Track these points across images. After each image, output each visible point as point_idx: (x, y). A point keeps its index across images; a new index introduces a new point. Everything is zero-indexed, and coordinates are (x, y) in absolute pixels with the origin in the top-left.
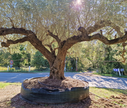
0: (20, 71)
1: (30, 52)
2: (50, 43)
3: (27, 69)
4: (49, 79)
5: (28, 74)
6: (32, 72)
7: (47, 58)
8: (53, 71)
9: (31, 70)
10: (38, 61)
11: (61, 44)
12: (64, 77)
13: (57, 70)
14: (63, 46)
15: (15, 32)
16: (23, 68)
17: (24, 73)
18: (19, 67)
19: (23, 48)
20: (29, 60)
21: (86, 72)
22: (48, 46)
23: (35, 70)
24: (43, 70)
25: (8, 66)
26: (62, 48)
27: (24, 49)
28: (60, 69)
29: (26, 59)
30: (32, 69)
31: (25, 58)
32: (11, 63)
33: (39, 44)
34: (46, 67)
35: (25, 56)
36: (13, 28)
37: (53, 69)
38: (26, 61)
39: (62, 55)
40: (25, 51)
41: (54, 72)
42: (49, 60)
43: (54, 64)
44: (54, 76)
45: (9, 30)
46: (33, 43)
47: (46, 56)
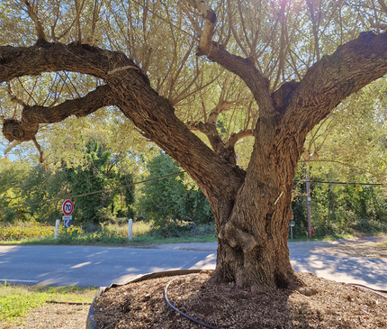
0: (98, 240)
1: (130, 170)
2: (209, 111)
3: (122, 228)
4: (217, 282)
6: (139, 241)
7: (200, 181)
8: (233, 244)
9: (139, 235)
10: (161, 200)
11: (274, 104)
12: (290, 273)
13: (256, 239)
14: (282, 110)
15: (51, 60)
16: (110, 227)
17: (110, 245)
18: (96, 222)
19: (108, 154)
20: (130, 199)
21: (351, 237)
22: (200, 126)
23: (151, 233)
24: (179, 233)
25: (58, 221)
26: (277, 120)
27: (111, 158)
28: (270, 235)
29: (119, 196)
30: (143, 227)
31: (117, 191)
32: (68, 211)
33: (162, 116)
34: (187, 223)
35: (115, 185)
36: (42, 41)
37: (232, 234)
38: (119, 203)
39: (278, 160)
40: (115, 168)
41: (238, 251)
42: (211, 189)
43: (236, 207)
44: (241, 272)
45: (21, 53)
46: (135, 113)
47: (197, 172)
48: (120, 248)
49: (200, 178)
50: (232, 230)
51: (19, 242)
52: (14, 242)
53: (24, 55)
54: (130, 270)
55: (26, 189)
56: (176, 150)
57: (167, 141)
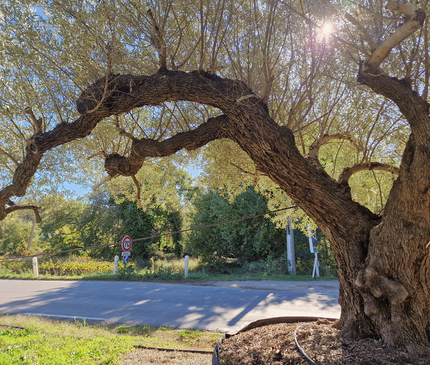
5: (182, 285)
6: (195, 278)
8: (378, 293)
10: (210, 237)
15: (175, 88)
17: (168, 282)
18: (146, 257)
25: (116, 258)
28: (420, 284)
32: (127, 248)
33: (284, 148)
34: (232, 259)
35: (163, 223)
36: (163, 70)
37: (376, 282)
41: (383, 303)
44: (389, 327)
45: (144, 81)
46: (254, 145)
47: (319, 209)
48: (178, 285)
49: (322, 215)
50: (375, 277)
51: (80, 277)
52: (75, 277)
53: (146, 84)
54: (192, 308)
55: (81, 226)
56: (296, 184)
57: (286, 174)
